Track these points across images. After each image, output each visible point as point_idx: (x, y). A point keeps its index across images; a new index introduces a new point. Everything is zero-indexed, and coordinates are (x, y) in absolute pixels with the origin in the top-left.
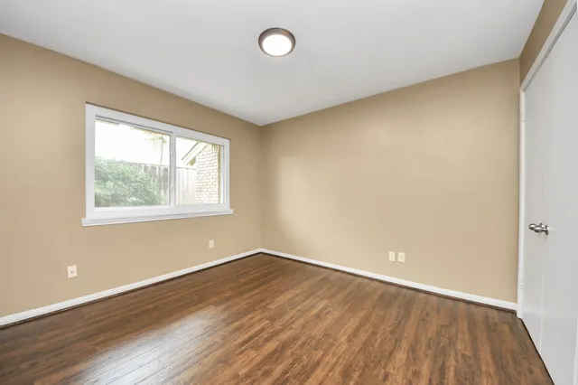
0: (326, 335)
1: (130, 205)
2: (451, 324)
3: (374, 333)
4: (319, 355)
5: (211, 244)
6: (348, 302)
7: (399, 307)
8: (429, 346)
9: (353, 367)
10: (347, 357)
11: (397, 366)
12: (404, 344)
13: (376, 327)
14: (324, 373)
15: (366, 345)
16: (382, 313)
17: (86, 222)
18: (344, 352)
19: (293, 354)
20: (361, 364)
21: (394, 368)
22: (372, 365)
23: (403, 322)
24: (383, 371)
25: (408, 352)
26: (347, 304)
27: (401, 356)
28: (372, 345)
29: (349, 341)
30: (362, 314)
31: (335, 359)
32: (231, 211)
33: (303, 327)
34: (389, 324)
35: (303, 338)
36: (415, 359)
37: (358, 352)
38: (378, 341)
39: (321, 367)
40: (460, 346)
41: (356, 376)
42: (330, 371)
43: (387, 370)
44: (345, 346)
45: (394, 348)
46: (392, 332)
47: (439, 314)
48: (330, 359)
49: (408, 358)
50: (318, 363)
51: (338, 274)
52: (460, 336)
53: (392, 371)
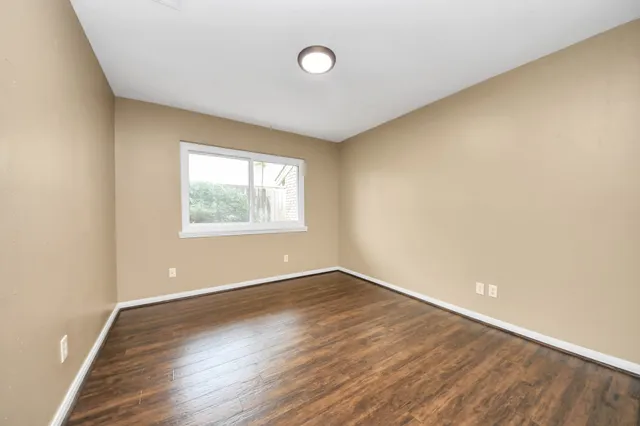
0: (363, 362)
1: (229, 221)
2: (538, 383)
3: (419, 372)
4: (344, 380)
5: (286, 259)
6: (408, 334)
7: (472, 350)
8: (486, 402)
9: (375, 400)
10: (372, 389)
11: (428, 412)
12: (453, 392)
13: (426, 366)
14: (339, 398)
15: (402, 381)
16: (443, 352)
17: (182, 235)
18: (372, 384)
19: (318, 372)
20: (385, 400)
21: (422, 415)
22: (397, 405)
23: (467, 367)
24: (406, 414)
25: (451, 403)
26: (404, 335)
27: (441, 403)
28: (410, 385)
29: (385, 374)
30: (418, 349)
31: (357, 388)
32: (306, 229)
33: (343, 348)
34: (445, 366)
35: (336, 360)
36: (456, 412)
37: (388, 387)
38: (420, 382)
39: (338, 392)
40: (534, 412)
41: (371, 410)
42: (346, 398)
43: (412, 414)
44: (376, 378)
45: (437, 393)
46: (444, 377)
47: (526, 366)
48: (354, 386)
49: (447, 409)
50: (338, 387)
51: (412, 301)
52: (543, 400)
53: (417, 417)
